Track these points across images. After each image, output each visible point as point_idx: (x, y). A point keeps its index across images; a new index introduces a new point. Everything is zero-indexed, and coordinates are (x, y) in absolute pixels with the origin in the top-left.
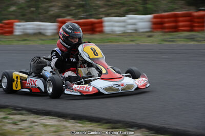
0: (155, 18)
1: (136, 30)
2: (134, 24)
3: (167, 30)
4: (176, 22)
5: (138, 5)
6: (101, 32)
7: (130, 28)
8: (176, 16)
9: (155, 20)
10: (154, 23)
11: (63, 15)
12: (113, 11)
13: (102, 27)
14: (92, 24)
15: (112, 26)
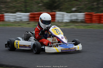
0: (31, 14)
1: (21, 20)
2: (20, 17)
5: (22, 8)
6: (3, 21)
7: (18, 19)
9: (31, 16)
10: (31, 17)
12: (9, 10)
13: (4, 18)
15: (9, 18)
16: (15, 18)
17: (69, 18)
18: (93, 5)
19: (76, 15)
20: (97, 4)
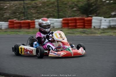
0: (63, 20)
1: (53, 27)
3: (70, 27)
4: (76, 23)
5: (54, 13)
6: (34, 28)
8: (76, 20)
10: (63, 23)
11: (12, 18)
12: (39, 16)
13: (35, 25)
14: (29, 23)
17: (108, 24)
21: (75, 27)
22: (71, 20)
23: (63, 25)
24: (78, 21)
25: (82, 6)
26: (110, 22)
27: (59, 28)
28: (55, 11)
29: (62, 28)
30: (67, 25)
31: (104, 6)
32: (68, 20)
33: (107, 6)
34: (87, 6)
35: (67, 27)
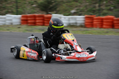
16: (5, 21)
17: (67, 22)
18: (95, 7)
19: (76, 18)
20: (99, 6)
21: (35, 24)
22: (30, 17)
23: (22, 22)
24: (37, 18)
25: (41, 3)
26: (69, 20)
27: (18, 25)
28: (14, 7)
29: (20, 25)
30: (25, 22)
31: (64, 3)
32: (27, 17)
33: (66, 4)
34: (46, 3)
35: (26, 24)
